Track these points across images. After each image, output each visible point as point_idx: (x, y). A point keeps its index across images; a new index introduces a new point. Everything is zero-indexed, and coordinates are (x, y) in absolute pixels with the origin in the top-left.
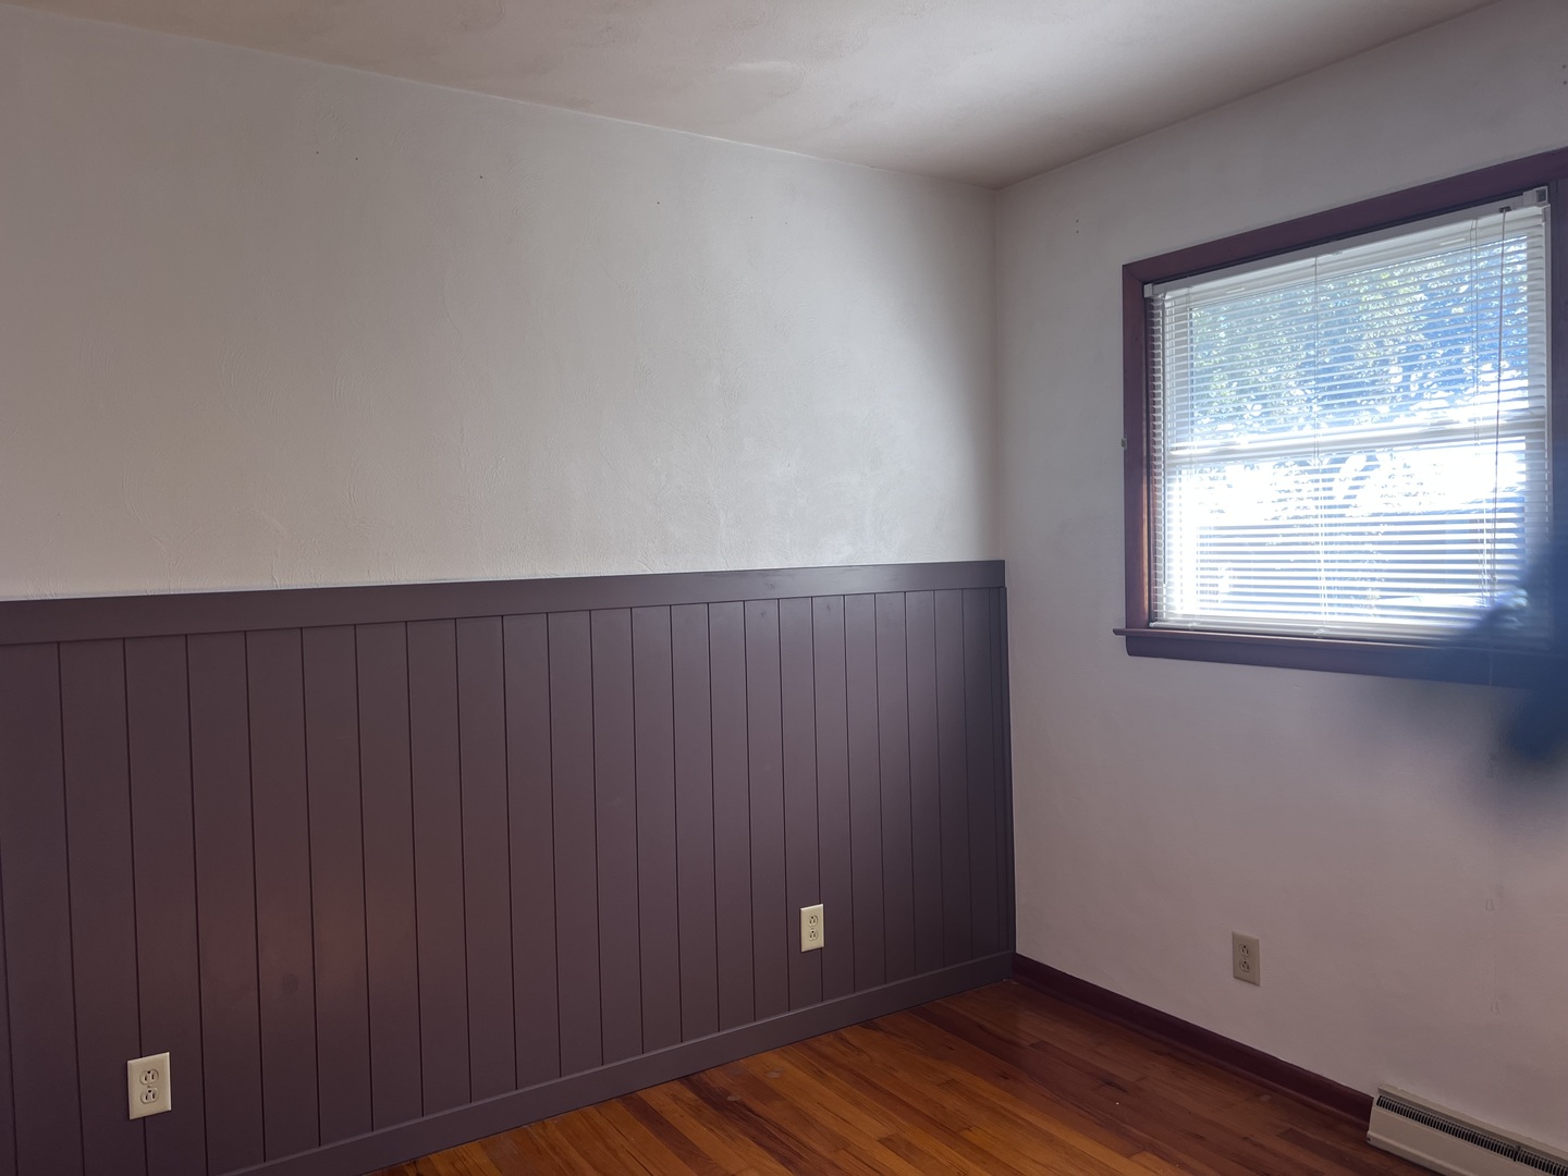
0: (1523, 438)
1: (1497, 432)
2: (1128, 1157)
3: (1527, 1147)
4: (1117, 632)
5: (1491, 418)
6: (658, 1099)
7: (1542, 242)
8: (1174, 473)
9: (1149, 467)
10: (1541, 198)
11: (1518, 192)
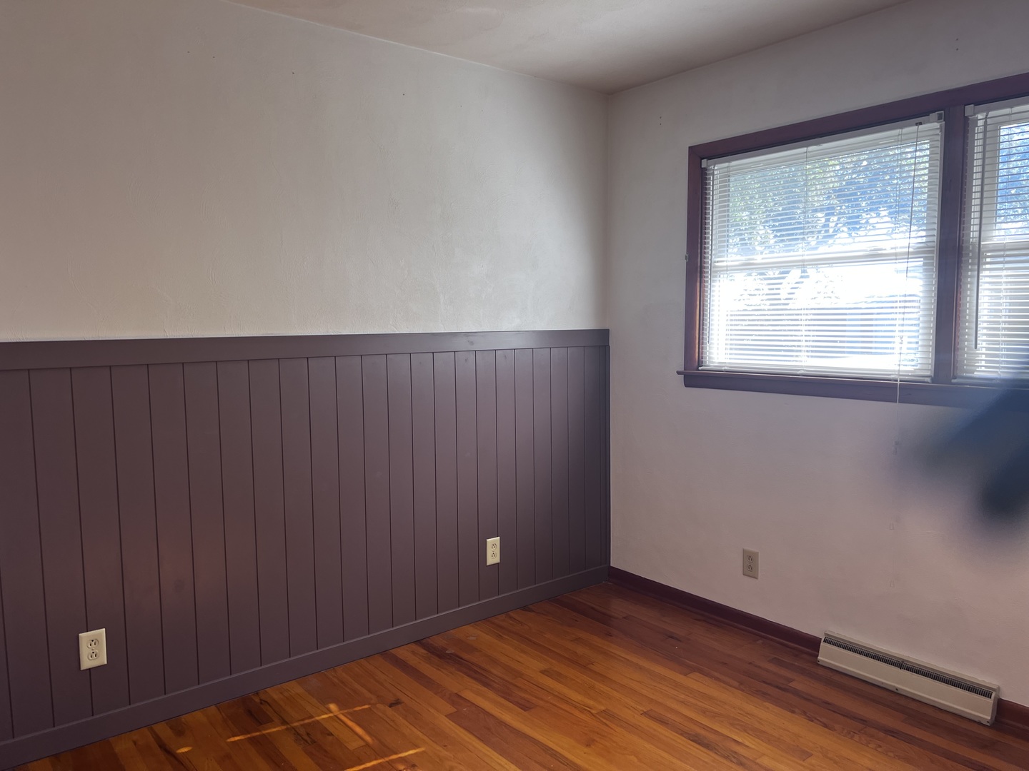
0: (922, 259)
1: (908, 255)
2: (686, 675)
3: (908, 661)
4: (679, 373)
5: (906, 247)
6: (403, 653)
7: (939, 144)
8: (716, 276)
9: (701, 272)
10: (940, 118)
11: (926, 114)
